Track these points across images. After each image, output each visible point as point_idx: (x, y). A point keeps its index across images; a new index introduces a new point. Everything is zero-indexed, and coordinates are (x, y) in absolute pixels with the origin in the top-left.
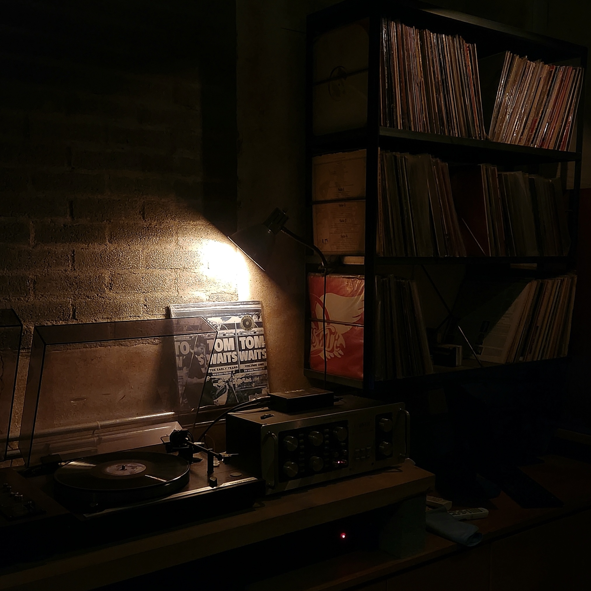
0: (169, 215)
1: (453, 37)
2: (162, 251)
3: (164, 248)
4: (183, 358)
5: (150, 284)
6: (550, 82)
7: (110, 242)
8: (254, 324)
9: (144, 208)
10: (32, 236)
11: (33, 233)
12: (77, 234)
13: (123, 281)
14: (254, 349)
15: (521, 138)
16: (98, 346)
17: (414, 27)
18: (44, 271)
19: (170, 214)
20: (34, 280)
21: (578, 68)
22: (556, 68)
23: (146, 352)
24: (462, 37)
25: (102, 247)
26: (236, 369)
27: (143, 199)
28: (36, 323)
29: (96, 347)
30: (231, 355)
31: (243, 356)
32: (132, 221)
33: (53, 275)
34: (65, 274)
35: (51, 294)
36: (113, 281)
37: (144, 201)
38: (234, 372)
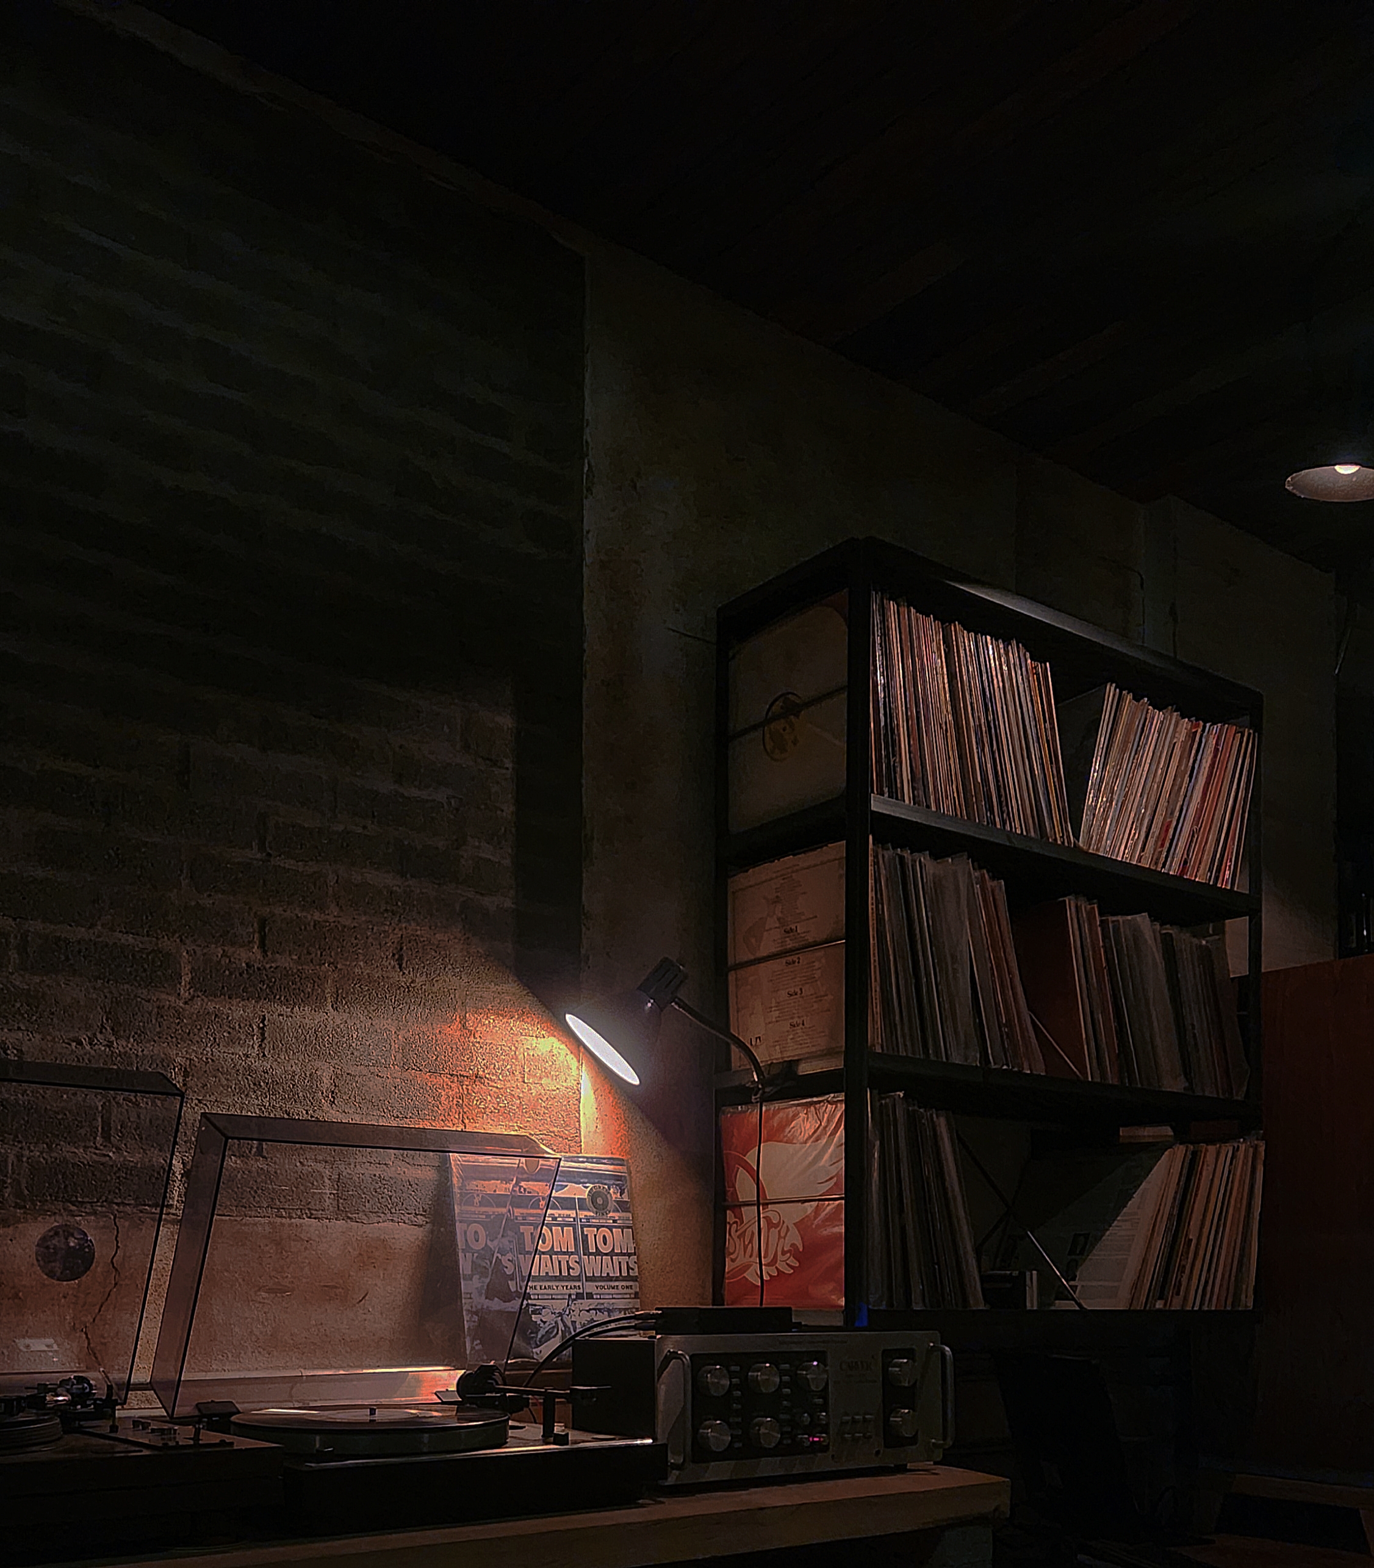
0: (450, 967)
1: (1007, 642)
2: (434, 1037)
3: (438, 1032)
4: (473, 1255)
5: (410, 1101)
6: (1194, 752)
7: (334, 1006)
8: (612, 1205)
9: (401, 949)
10: (186, 978)
11: (188, 974)
12: (271, 984)
13: (356, 1089)
14: (612, 1254)
15: (1142, 857)
16: (304, 1216)
17: (932, 616)
18: (205, 1052)
19: (452, 965)
20: (185, 1068)
21: (1247, 730)
22: (1204, 727)
23: (399, 1239)
24: (1023, 646)
25: (320, 1016)
26: (578, 1291)
27: (400, 929)
28: (185, 1156)
29: (300, 1218)
30: (567, 1262)
31: (593, 1265)
32: (377, 972)
33: (223, 1063)
34: (245, 1063)
35: (216, 1101)
36: (338, 1086)
37: (402, 935)
38: (573, 1297)
